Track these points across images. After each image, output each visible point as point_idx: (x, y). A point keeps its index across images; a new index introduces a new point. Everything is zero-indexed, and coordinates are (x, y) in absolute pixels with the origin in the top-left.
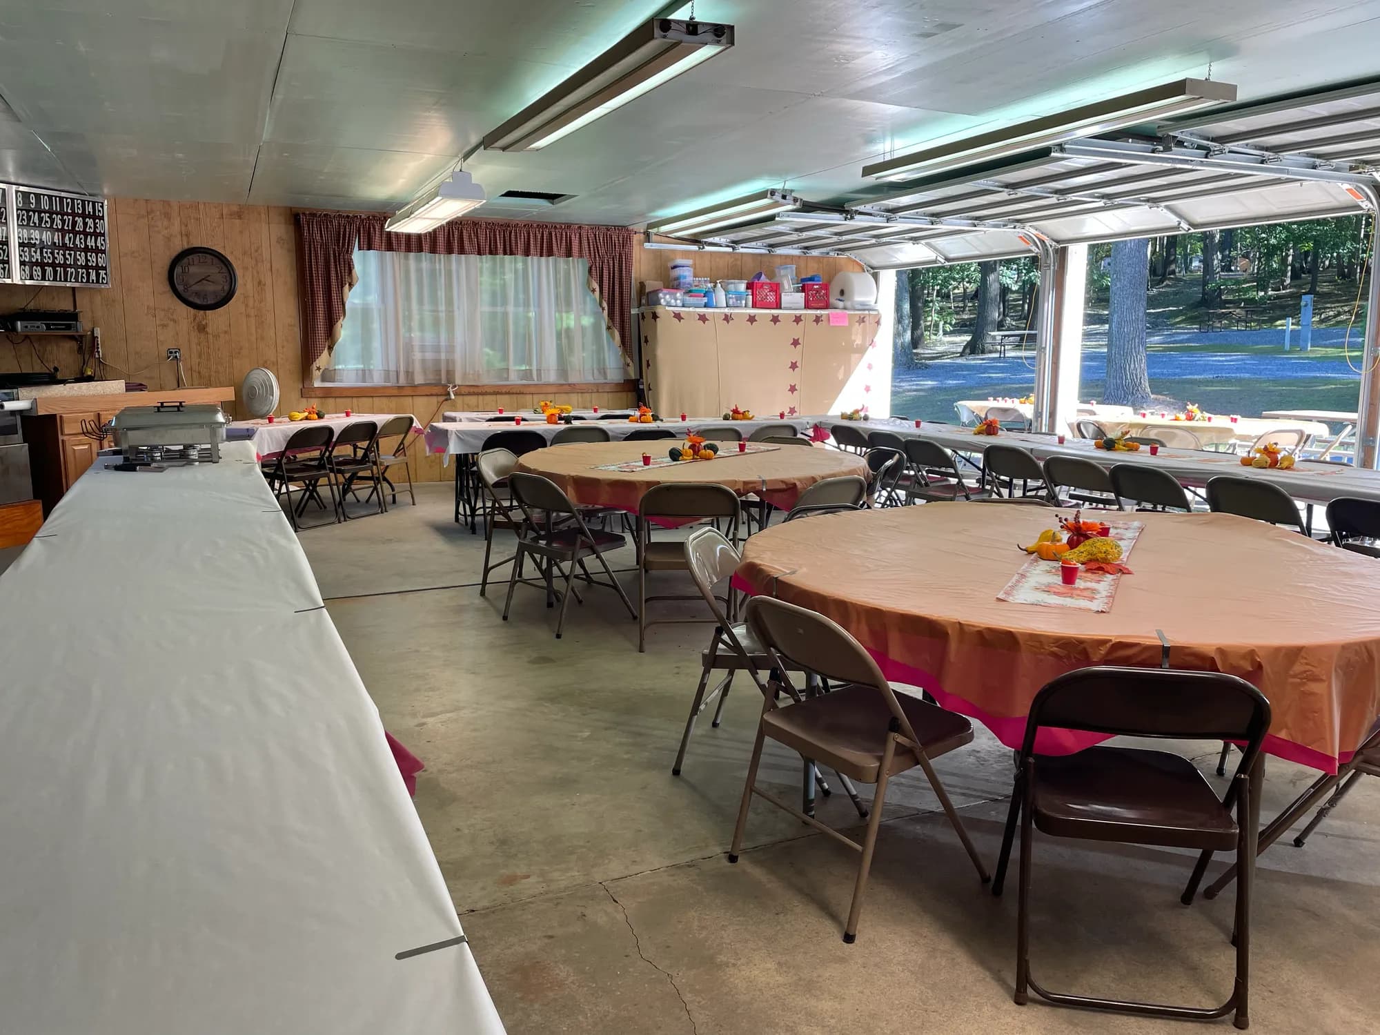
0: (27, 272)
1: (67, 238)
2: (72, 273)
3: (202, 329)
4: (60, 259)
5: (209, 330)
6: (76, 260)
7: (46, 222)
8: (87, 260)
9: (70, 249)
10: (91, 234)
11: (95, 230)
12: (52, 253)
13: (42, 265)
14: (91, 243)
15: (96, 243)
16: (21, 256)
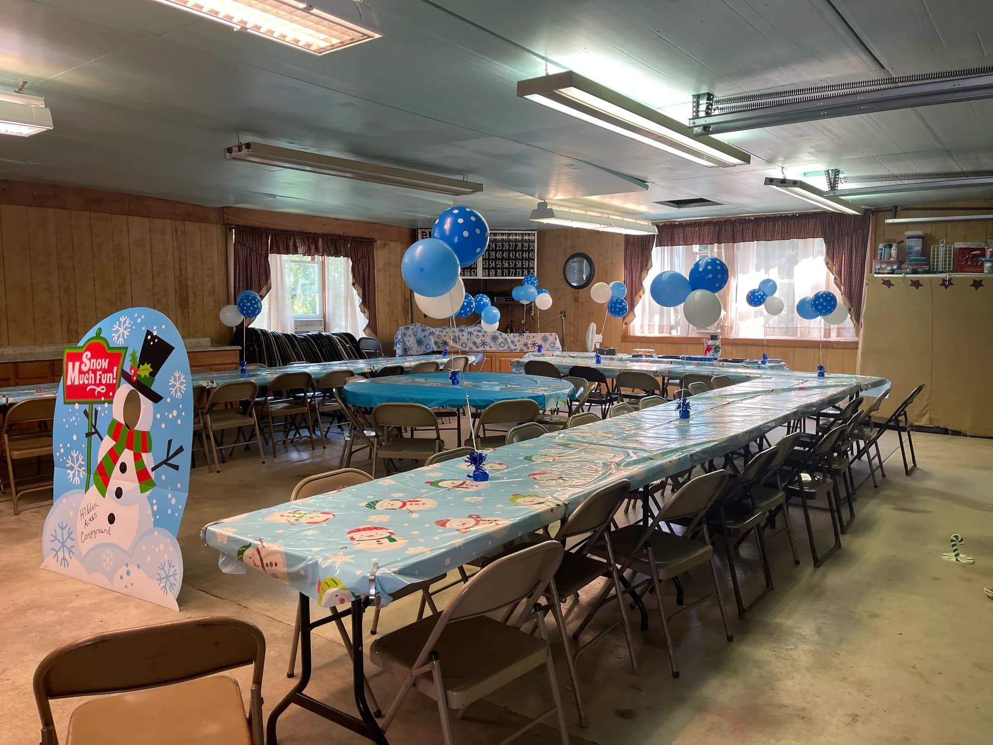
0: (487, 273)
1: (511, 254)
2: (513, 272)
3: (576, 300)
4: (506, 265)
5: (579, 300)
6: (515, 264)
7: (500, 247)
8: (522, 264)
9: (512, 259)
10: (526, 251)
11: (529, 248)
12: (502, 262)
13: (496, 269)
14: (525, 255)
15: (529, 255)
16: (483, 265)
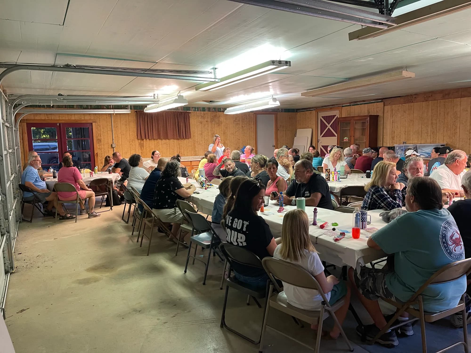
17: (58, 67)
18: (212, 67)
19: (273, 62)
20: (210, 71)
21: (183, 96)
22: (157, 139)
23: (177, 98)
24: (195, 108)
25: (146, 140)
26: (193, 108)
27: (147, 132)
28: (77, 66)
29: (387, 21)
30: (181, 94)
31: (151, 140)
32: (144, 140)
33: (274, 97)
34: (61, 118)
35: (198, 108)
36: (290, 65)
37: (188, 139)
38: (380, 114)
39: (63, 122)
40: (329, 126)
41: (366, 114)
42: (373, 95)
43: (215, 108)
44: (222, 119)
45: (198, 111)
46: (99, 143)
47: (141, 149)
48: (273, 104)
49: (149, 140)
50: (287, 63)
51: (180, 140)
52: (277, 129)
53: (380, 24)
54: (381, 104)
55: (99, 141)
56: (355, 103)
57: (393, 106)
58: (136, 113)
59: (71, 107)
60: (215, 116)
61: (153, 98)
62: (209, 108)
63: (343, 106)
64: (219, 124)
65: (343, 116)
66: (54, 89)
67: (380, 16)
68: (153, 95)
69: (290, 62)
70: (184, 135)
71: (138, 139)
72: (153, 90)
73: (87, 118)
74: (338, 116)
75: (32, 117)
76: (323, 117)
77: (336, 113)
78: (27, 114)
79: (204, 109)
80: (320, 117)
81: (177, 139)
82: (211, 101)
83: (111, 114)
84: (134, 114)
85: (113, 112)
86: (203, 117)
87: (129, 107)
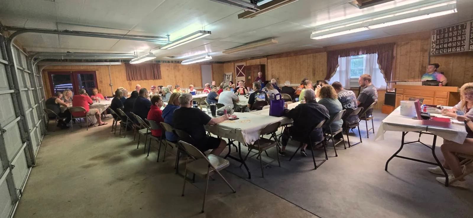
17: (59, 32)
18: (166, 34)
19: (201, 32)
20: (166, 36)
21: (152, 53)
22: (140, 80)
23: (149, 54)
24: (163, 61)
25: (133, 80)
26: (162, 61)
27: (133, 76)
28: (73, 31)
29: (255, 7)
30: (152, 52)
31: (136, 81)
32: (132, 81)
33: (208, 54)
34: (73, 68)
35: (165, 61)
36: (211, 34)
37: (160, 79)
38: (266, 64)
39: (74, 70)
40: (241, 71)
41: (259, 64)
42: (261, 53)
43: (176, 61)
44: (180, 67)
45: (165, 62)
46: (101, 83)
47: (130, 86)
48: (208, 58)
49: (135, 80)
50: (209, 32)
51: (155, 80)
52: (213, 73)
53: (252, 9)
54: (266, 59)
55: (101, 82)
56: (253, 58)
57: (272, 60)
58: (125, 64)
59: (80, 61)
60: (176, 66)
61: (134, 54)
62: (172, 61)
63: (247, 60)
64: (179, 70)
65: (248, 65)
66: (63, 48)
67: (251, 4)
68: (134, 53)
69: (211, 32)
70: (157, 77)
71: (127, 80)
72: (133, 49)
73: (92, 68)
74: (245, 65)
75: (51, 68)
76: (237, 66)
77: (244, 64)
78: (47, 66)
79: (169, 62)
80: (236, 66)
81: (153, 80)
82: (172, 57)
83: (108, 65)
84: (124, 65)
85: (109, 64)
86: (169, 66)
87: (120, 60)
